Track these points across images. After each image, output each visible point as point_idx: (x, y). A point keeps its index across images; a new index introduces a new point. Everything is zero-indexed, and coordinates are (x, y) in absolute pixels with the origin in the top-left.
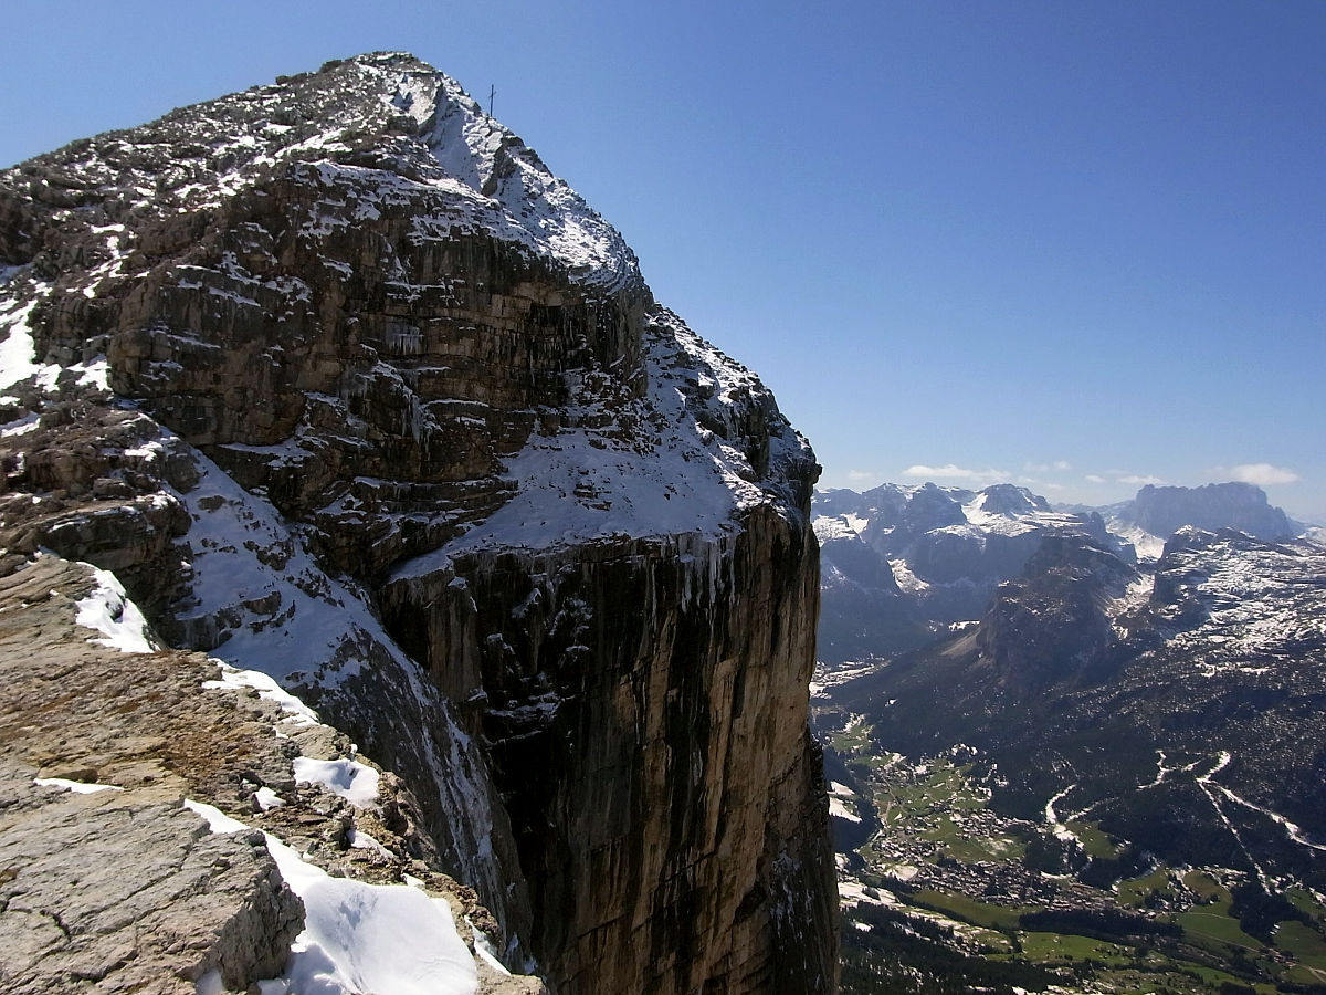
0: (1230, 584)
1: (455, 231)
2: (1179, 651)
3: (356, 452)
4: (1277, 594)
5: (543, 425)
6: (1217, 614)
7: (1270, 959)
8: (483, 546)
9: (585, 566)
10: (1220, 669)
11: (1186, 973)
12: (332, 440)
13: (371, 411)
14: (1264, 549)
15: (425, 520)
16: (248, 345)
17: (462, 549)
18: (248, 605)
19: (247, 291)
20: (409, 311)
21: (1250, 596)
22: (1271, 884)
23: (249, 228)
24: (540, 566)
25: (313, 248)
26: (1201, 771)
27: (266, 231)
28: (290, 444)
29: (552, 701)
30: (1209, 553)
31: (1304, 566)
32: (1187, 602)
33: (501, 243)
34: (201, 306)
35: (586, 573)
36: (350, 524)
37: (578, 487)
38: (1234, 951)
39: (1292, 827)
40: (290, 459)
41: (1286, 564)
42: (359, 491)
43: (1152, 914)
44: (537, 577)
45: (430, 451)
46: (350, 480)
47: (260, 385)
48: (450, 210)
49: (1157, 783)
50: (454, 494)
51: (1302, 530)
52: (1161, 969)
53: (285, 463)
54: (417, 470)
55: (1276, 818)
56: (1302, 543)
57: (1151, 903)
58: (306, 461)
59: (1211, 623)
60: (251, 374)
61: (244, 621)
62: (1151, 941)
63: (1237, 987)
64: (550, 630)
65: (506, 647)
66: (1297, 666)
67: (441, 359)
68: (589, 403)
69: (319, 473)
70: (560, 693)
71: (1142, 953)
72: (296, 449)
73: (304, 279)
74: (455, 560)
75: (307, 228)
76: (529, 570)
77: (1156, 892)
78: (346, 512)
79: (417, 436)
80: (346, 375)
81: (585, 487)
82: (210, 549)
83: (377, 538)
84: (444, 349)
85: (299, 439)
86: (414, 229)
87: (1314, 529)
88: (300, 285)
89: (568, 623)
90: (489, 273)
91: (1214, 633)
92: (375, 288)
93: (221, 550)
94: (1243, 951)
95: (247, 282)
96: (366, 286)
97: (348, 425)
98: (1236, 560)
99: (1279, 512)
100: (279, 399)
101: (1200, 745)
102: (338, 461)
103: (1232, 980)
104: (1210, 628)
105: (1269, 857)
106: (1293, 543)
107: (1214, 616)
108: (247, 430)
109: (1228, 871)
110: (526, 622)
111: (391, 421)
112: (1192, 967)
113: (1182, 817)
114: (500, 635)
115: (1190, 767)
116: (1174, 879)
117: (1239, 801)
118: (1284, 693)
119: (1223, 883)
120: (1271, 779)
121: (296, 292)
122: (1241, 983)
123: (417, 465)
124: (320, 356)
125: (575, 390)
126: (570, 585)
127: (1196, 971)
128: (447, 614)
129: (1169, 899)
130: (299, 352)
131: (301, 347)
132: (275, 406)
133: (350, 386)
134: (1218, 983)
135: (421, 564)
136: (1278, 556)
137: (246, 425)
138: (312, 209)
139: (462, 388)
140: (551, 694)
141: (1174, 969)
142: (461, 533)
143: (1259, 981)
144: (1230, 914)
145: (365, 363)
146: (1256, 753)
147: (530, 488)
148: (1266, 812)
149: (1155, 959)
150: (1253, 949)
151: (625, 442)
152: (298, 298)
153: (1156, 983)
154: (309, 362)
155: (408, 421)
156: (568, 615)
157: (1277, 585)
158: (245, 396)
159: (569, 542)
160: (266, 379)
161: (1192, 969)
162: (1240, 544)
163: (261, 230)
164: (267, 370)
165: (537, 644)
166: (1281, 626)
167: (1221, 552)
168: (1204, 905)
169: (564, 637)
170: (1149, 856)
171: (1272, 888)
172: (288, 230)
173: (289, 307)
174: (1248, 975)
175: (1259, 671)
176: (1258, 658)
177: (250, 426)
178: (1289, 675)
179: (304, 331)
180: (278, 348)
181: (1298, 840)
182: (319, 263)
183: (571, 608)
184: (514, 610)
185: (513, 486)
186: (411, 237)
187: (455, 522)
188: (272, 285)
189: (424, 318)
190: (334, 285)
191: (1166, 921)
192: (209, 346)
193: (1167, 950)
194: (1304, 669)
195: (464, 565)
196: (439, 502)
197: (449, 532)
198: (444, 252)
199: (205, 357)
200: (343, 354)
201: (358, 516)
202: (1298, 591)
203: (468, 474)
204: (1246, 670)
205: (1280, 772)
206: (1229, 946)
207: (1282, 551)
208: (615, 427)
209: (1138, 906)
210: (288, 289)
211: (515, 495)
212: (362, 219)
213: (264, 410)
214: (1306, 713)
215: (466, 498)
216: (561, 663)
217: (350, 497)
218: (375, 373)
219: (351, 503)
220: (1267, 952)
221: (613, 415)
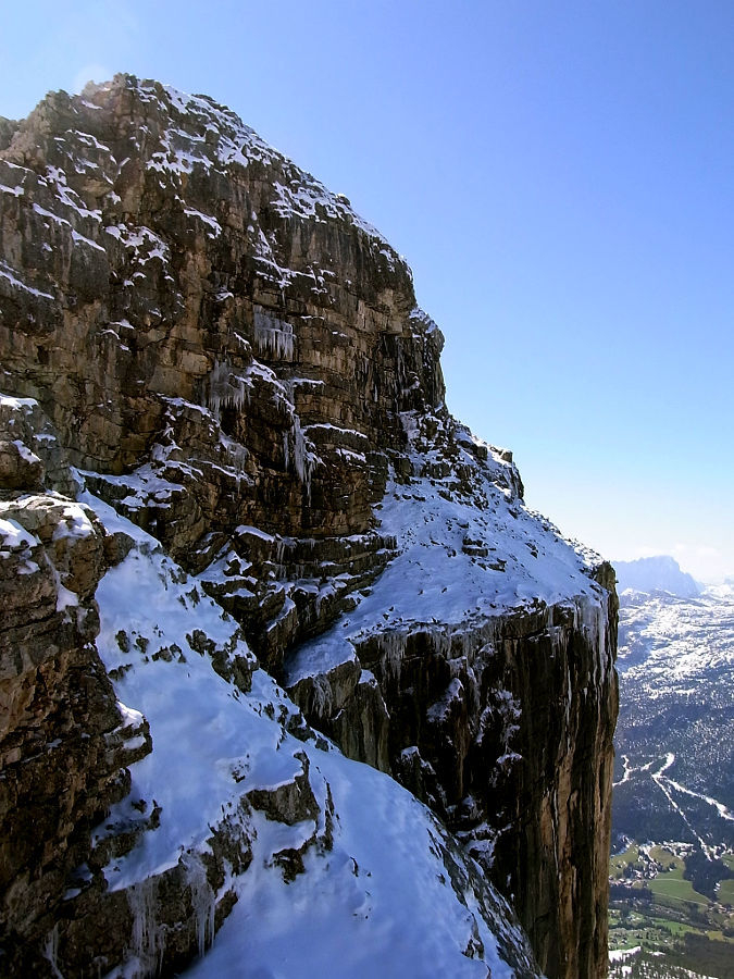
0: (662, 629)
1: (321, 210)
2: (632, 681)
3: (235, 489)
4: (696, 635)
5: (397, 470)
6: (656, 652)
7: (716, 911)
8: (386, 624)
9: (507, 645)
10: (662, 692)
11: (659, 928)
12: (206, 468)
13: (247, 432)
14: (682, 603)
15: (314, 589)
16: (88, 308)
17: (364, 629)
18: (258, 800)
19: (86, 226)
20: (280, 302)
21: (676, 638)
22: (710, 852)
23: (81, 140)
24: (458, 648)
25: (169, 187)
26: (654, 769)
27: (107, 149)
28: (146, 472)
29: (486, 836)
30: (646, 608)
31: (711, 614)
32: (635, 645)
33: (365, 236)
34: (21, 228)
35: (508, 653)
36: (238, 597)
37: (465, 542)
38: (690, 907)
39: (721, 808)
40: (151, 496)
41: (699, 613)
42: (244, 546)
43: (629, 882)
44: (455, 664)
45: (312, 493)
46: (230, 530)
47: (102, 378)
48: (310, 187)
49: (624, 780)
50: (339, 553)
51: (704, 589)
52: (640, 926)
53: (145, 501)
54: (297, 520)
55: (710, 801)
56: (706, 597)
57: (628, 873)
58: (176, 497)
59: (652, 659)
60: (90, 357)
61: (257, 850)
62: (631, 904)
63: (696, 935)
64: (476, 736)
65: (424, 764)
66: (714, 687)
67: (317, 371)
68: (426, 450)
69: (191, 518)
70: (495, 824)
71: (625, 914)
72: (158, 482)
73: (157, 230)
74: (357, 646)
75: (160, 160)
76: (445, 653)
77: (630, 864)
78: (232, 579)
79: (301, 469)
80: (216, 375)
81: (474, 543)
82: (135, 656)
83: (272, 618)
84: (317, 358)
85: (160, 464)
86: (278, 197)
87: (712, 587)
88: (152, 237)
89: (496, 724)
90: (355, 270)
91: (655, 666)
92: (243, 260)
93: (156, 657)
94: (696, 906)
95: (84, 213)
96: (233, 255)
97: (222, 448)
98: (666, 612)
99: (688, 576)
100: (127, 404)
101: (653, 750)
102: (212, 501)
103: (690, 930)
104: (651, 662)
105: (707, 831)
106: (701, 597)
107: (654, 654)
108: (84, 449)
109: (680, 845)
110: (449, 727)
111: (272, 448)
112: (662, 922)
113: (645, 806)
114: (415, 749)
115: (647, 767)
116: (642, 853)
117: (684, 790)
118: (707, 707)
119: (678, 854)
120: (703, 772)
121: (147, 246)
122: (698, 932)
123: (297, 513)
124: (181, 344)
125: (412, 435)
126: (494, 671)
127: (665, 925)
128: (360, 727)
129: (640, 869)
130: (153, 336)
131: (156, 327)
132: (123, 414)
133: (222, 392)
134: (682, 933)
135: (322, 654)
136: (693, 607)
137: (83, 441)
138: (164, 138)
139: (337, 411)
140: (484, 827)
141: (649, 925)
142: (350, 607)
143: (710, 930)
144: (685, 878)
145: (238, 360)
146: (692, 753)
147: (409, 545)
148: (703, 797)
149: (635, 918)
150: (703, 904)
151: (465, 495)
152: (151, 255)
153: (638, 937)
154: (168, 352)
155: (291, 449)
156: (495, 712)
157: (696, 629)
158: (83, 391)
159: (487, 614)
160: (111, 368)
161: (662, 924)
162: (668, 600)
163: (99, 146)
164: (112, 354)
165: (462, 754)
166: (700, 659)
167: (655, 607)
168: (665, 872)
169: (493, 746)
170: (623, 837)
171: (712, 855)
172: (133, 159)
173: (137, 267)
174: (703, 925)
175: (688, 692)
176: (689, 682)
177: (90, 441)
178: (709, 694)
179: (162, 304)
180: (126, 324)
181: (727, 817)
182: (177, 210)
183: (497, 703)
184: (430, 711)
185: (391, 544)
186: (276, 206)
187: (343, 592)
188: (115, 232)
189: (294, 314)
190: (200, 242)
191: (640, 888)
192: (36, 292)
193: (643, 910)
194: (719, 688)
195: (370, 652)
196: (324, 564)
197: (339, 606)
198: (311, 234)
199: (32, 310)
200: (211, 344)
201: (248, 585)
202: (709, 632)
203: (350, 527)
204: (681, 692)
205: (709, 766)
206: (686, 903)
207: (695, 604)
208: (453, 478)
209: (619, 877)
210: (135, 242)
211: (394, 555)
212: (227, 162)
213: (109, 417)
214: (724, 721)
215: (351, 558)
216: (494, 781)
217: (234, 556)
218: (252, 375)
219: (236, 565)
220: (713, 905)
221: (450, 464)
